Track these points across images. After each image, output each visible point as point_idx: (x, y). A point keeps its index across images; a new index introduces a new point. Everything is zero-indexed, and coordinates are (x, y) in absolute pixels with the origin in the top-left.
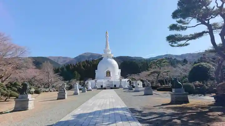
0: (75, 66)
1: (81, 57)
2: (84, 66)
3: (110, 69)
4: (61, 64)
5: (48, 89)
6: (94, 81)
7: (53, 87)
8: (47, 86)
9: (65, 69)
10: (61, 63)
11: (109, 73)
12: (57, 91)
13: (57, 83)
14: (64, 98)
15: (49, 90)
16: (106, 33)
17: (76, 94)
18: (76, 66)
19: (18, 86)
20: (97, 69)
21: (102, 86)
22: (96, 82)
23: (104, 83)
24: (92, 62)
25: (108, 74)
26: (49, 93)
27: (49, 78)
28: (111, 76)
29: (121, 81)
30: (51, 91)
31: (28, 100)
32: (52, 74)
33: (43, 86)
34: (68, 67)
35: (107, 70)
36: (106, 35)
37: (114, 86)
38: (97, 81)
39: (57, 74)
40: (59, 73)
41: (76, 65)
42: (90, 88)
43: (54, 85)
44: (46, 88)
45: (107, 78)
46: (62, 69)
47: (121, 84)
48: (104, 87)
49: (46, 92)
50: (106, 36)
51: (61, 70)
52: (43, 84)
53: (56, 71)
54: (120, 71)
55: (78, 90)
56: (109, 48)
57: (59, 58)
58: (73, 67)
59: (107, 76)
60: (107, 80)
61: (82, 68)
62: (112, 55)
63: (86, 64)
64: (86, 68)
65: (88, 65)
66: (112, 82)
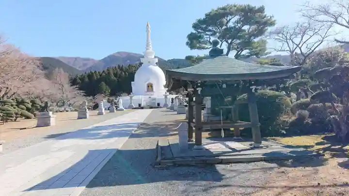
0: (102, 74)
1: (111, 58)
2: (115, 75)
3: (152, 81)
4: (80, 69)
5: (63, 109)
6: (128, 98)
7: (70, 105)
8: (61, 104)
9: (87, 80)
10: (79, 67)
11: (152, 86)
12: (76, 110)
13: (75, 100)
14: (86, 118)
15: (65, 109)
16: (147, 25)
17: (100, 114)
18: (104, 74)
19: (25, 104)
20: (133, 81)
21: (140, 105)
22: (131, 97)
23: (144, 101)
24: (128, 68)
25: (150, 87)
26: (65, 113)
27: (63, 93)
28: (154, 90)
29: (166, 97)
30: (67, 111)
31: (50, 117)
32: (67, 86)
33: (55, 104)
34: (90, 76)
35: (148, 82)
36: (148, 29)
37: (157, 104)
38: (133, 98)
39: (75, 86)
40: (77, 86)
41: (104, 71)
42: (121, 107)
43: (71, 102)
44: (60, 107)
45: (148, 93)
46: (82, 79)
47: (166, 102)
48: (142, 105)
49: (61, 112)
50: (147, 31)
51: (80, 80)
52: (55, 101)
53: (73, 82)
55: (103, 109)
56: (151, 50)
57: (76, 59)
58: (99, 77)
59: (148, 91)
60: (148, 96)
61: (113, 77)
62: (157, 60)
63: (119, 72)
64: (119, 78)
65: (122, 73)
66: (155, 99)
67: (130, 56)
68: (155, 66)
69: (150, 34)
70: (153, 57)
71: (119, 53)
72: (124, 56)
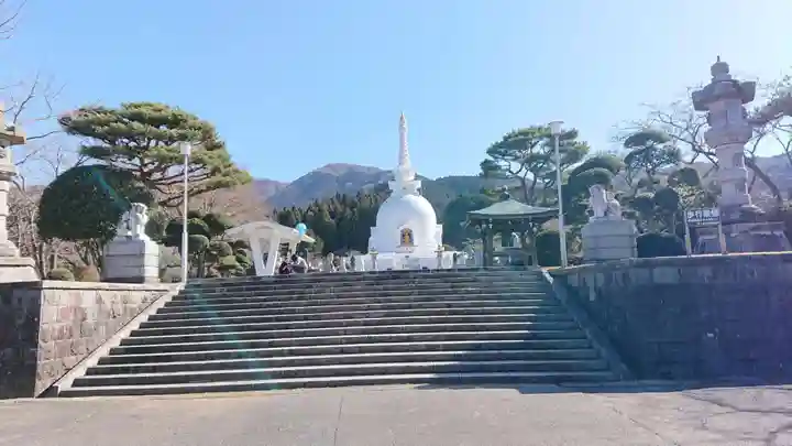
2: (333, 214)
3: (410, 225)
6: (367, 257)
11: (410, 235)
16: (402, 118)
18: (310, 213)
20: (375, 225)
22: (374, 258)
23: (397, 262)
24: (356, 199)
25: (407, 237)
28: (415, 243)
29: (440, 256)
35: (401, 228)
36: (401, 126)
41: (310, 208)
45: (403, 248)
50: (401, 129)
54: (440, 228)
56: (408, 164)
58: (300, 217)
59: (403, 242)
60: (404, 255)
61: (328, 219)
62: (419, 184)
63: (340, 208)
64: (340, 220)
65: (345, 211)
66: (417, 260)
67: (353, 173)
68: (415, 194)
69: (406, 134)
70: (413, 178)
71: (329, 166)
72: (342, 172)
